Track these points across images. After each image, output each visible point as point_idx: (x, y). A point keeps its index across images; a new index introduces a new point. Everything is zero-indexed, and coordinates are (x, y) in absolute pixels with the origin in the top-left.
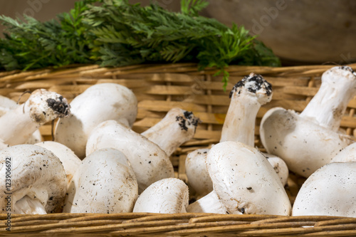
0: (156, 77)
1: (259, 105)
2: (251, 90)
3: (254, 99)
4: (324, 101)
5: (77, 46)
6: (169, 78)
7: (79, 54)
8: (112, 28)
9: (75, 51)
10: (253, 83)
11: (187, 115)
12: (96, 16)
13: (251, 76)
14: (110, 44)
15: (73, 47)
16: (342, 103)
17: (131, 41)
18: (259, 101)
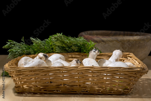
0: (70, 56)
1: (96, 56)
2: (94, 51)
3: (95, 54)
4: (113, 57)
5: (50, 48)
6: (73, 56)
7: (50, 50)
8: (59, 41)
9: (49, 49)
10: (94, 50)
11: (78, 60)
12: (55, 38)
13: (94, 49)
14: (58, 46)
15: (49, 48)
16: (118, 58)
17: (64, 45)
18: (96, 54)
